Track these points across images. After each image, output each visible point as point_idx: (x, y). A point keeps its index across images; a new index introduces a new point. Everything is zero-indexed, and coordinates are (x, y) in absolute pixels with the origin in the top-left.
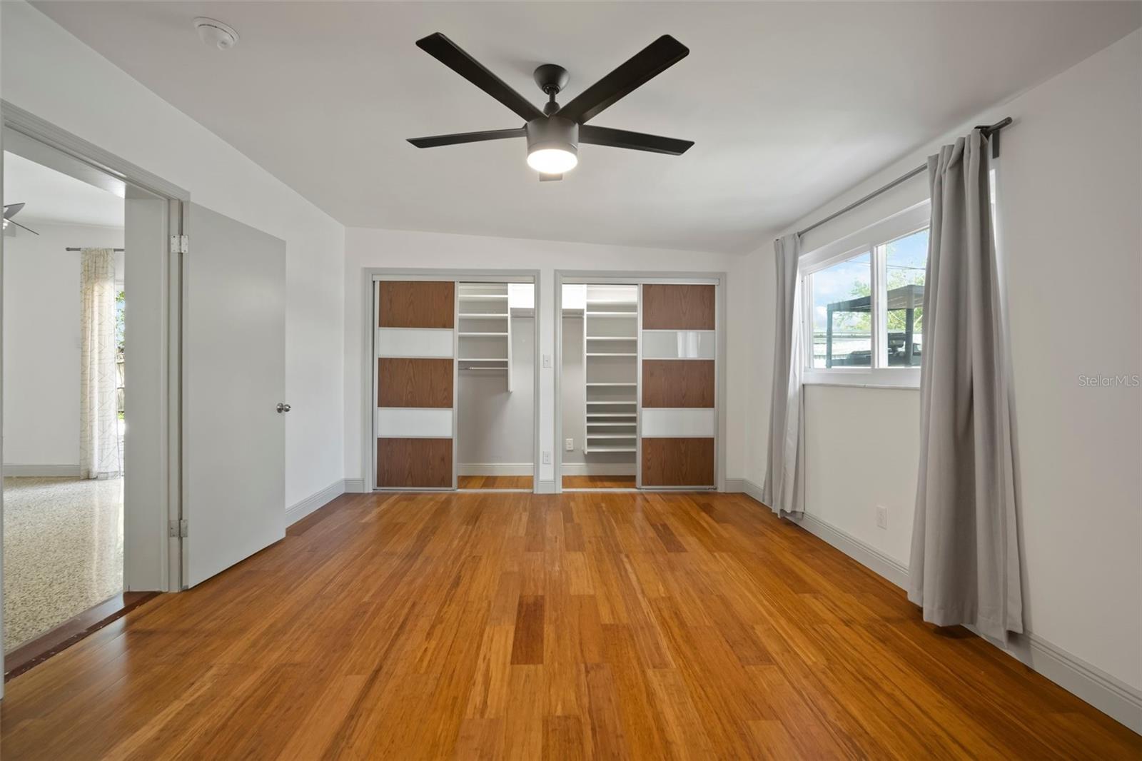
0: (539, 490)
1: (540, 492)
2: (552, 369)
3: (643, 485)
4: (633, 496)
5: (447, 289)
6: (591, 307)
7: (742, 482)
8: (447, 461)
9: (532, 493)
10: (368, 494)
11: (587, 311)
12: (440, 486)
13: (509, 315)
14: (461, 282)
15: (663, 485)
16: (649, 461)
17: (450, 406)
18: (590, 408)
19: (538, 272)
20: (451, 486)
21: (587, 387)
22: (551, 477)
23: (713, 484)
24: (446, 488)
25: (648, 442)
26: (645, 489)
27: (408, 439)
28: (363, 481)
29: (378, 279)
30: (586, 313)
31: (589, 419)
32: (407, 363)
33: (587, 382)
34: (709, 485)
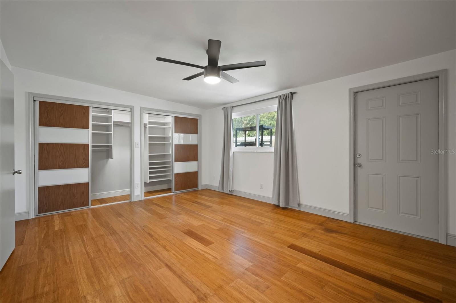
0: (134, 199)
1: (135, 201)
2: (140, 148)
3: (175, 191)
4: (171, 196)
5: (85, 110)
6: (150, 123)
7: (206, 185)
8: (85, 193)
9: (131, 201)
10: (33, 219)
11: (149, 124)
12: (82, 207)
13: (112, 124)
14: (92, 107)
15: (182, 190)
16: (177, 182)
17: (87, 166)
18: (150, 164)
19: (133, 107)
20: (88, 206)
21: (149, 155)
22: (139, 193)
23: (197, 187)
24: (85, 207)
25: (177, 175)
26: (176, 193)
27: (60, 185)
28: (28, 212)
29: (38, 100)
30: (148, 125)
31: (150, 169)
32: (60, 146)
33: (149, 153)
34: (196, 188)
